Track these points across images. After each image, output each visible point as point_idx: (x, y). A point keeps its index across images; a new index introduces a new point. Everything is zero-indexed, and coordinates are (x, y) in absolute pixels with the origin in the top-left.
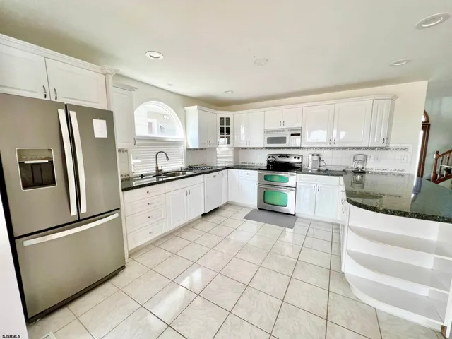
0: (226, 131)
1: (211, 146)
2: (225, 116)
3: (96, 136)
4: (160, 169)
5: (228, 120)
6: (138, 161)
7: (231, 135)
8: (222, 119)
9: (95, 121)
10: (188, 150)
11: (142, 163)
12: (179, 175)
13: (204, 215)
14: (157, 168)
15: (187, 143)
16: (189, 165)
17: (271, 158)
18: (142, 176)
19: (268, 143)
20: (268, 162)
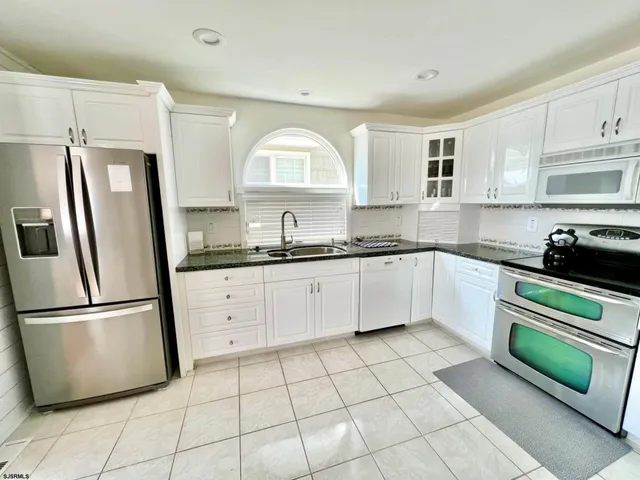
0: (442, 169)
1: (399, 202)
2: (442, 137)
3: (113, 190)
4: (288, 239)
5: (450, 144)
6: (258, 225)
7: (454, 178)
8: (434, 145)
9: (109, 167)
10: (355, 208)
11: (263, 228)
12: (322, 252)
13: (358, 334)
14: (283, 238)
15: (353, 196)
16: (355, 236)
17: (564, 236)
18: (257, 249)
19: (549, 192)
20: (551, 245)
